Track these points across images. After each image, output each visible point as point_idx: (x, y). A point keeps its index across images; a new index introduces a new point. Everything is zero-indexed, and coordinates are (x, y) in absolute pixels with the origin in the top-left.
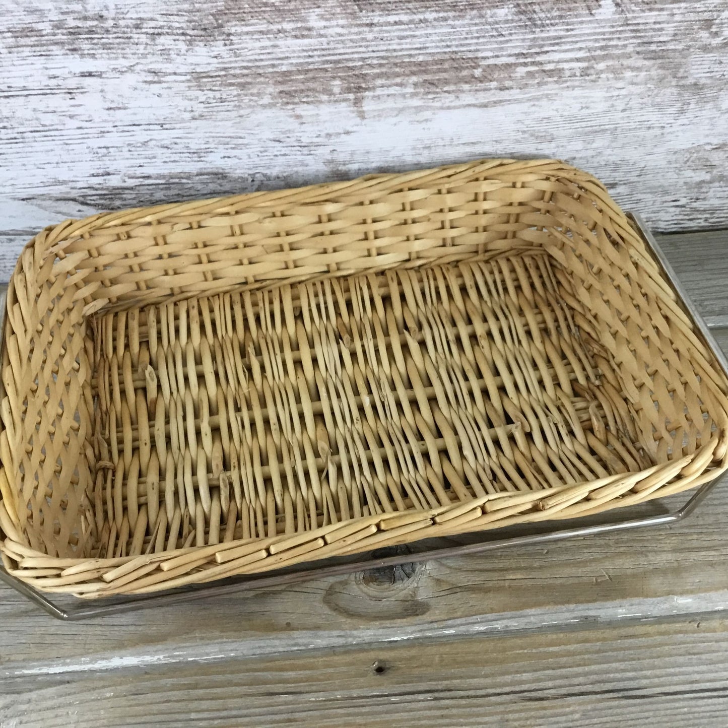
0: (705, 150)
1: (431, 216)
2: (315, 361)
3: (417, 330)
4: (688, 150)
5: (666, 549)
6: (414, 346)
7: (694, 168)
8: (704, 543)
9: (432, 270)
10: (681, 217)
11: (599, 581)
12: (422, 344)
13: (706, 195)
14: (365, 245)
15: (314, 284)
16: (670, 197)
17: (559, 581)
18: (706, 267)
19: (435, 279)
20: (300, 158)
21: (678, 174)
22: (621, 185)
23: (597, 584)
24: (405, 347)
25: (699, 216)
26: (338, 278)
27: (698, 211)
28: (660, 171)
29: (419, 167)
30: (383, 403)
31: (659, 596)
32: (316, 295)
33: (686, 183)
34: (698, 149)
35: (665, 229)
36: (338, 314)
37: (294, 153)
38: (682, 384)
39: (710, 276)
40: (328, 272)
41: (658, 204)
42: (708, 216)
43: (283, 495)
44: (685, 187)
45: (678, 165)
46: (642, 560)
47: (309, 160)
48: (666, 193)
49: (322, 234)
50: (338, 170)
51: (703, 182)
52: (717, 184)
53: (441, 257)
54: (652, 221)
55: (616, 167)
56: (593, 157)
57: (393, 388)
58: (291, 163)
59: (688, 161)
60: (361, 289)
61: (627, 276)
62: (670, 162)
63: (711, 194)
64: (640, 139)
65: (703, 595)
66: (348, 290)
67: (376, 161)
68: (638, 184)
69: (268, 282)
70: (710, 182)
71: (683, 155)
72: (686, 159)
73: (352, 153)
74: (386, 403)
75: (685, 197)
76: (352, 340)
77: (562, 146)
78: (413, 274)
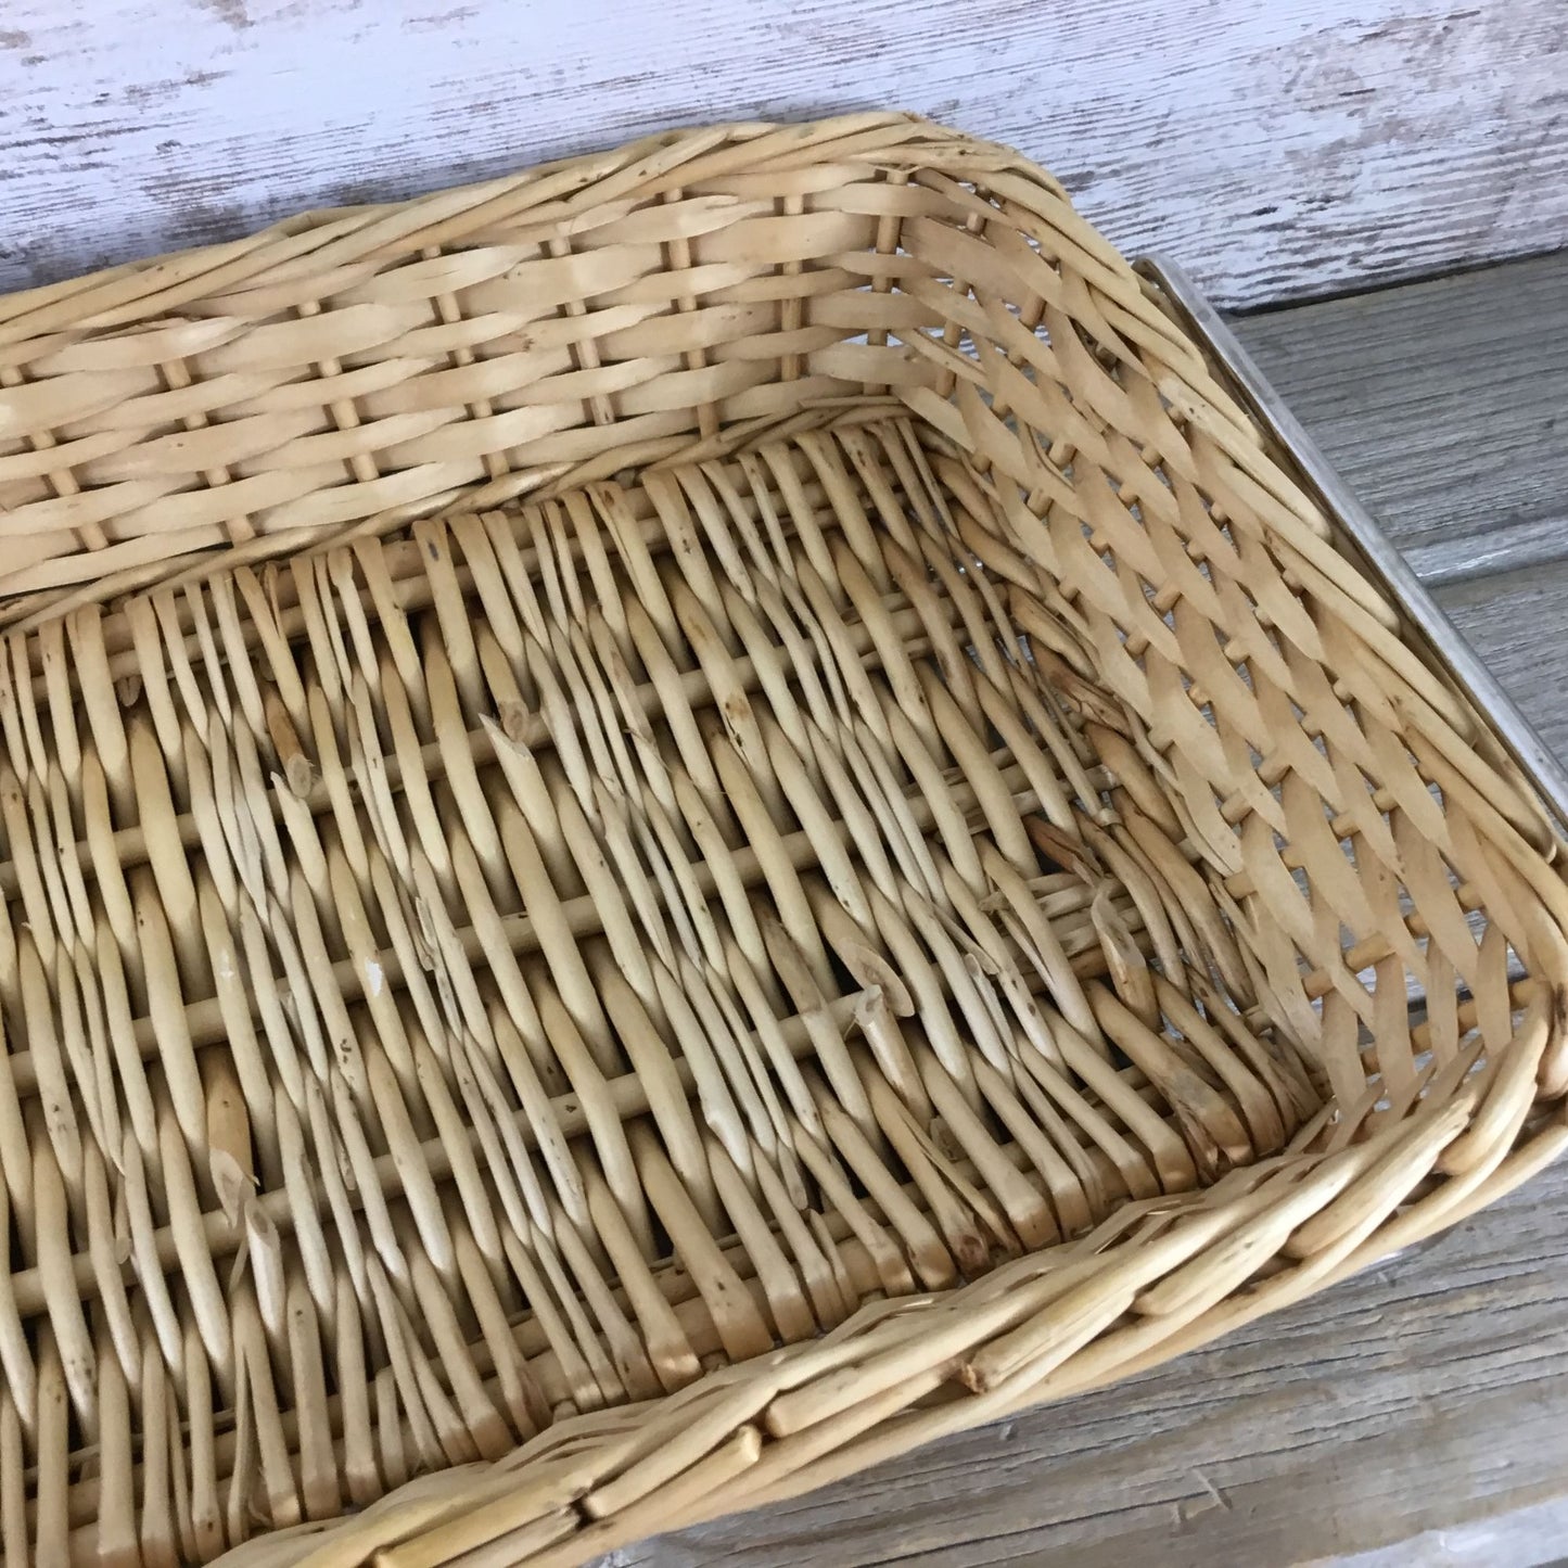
0: (1341, 42)
1: (534, 333)
2: (194, 855)
3: (524, 709)
4: (1292, 50)
5: (1387, 1361)
6: (518, 766)
7: (1314, 103)
8: (1504, 1318)
9: (561, 504)
10: (1285, 259)
11: (1190, 1515)
12: (545, 753)
13: (1350, 184)
14: (333, 446)
15: (180, 594)
16: (1249, 200)
17: (1062, 1538)
18: (1372, 403)
19: (571, 534)
20: (61, 180)
21: (1267, 129)
22: (1104, 176)
23: (1187, 1527)
24: (489, 771)
25: (1335, 251)
26: (258, 566)
27: (1330, 235)
28: (1214, 121)
29: (468, 173)
30: (430, 978)
31: (1388, 1543)
32: (189, 631)
33: (1292, 154)
34: (1320, 43)
35: (1241, 299)
36: (268, 685)
37: (38, 164)
38: (1382, 812)
39: (1387, 428)
40: (226, 546)
41: (1215, 227)
42: (1361, 247)
43: (92, 1375)
44: (1289, 167)
45: (1265, 100)
46: (1318, 1415)
47: (93, 183)
48: (1237, 188)
49: (180, 427)
50: (201, 210)
51: (1341, 144)
52: (1380, 149)
53: (587, 460)
54: (1204, 280)
55: (1083, 122)
56: (1011, 95)
57: (460, 918)
58: (35, 202)
59: (1293, 82)
60: (335, 593)
61: (1160, 465)
62: (1240, 93)
63: (1365, 181)
64: (1147, 25)
65: (1526, 1511)
66: (291, 602)
67: (324, 169)
68: (1153, 172)
69: (26, 603)
70: (1362, 144)
71: (1280, 64)
72: (1288, 78)
73: (235, 148)
74: (440, 975)
75: (1292, 197)
76: (317, 770)
77: (913, 68)
78: (500, 526)
